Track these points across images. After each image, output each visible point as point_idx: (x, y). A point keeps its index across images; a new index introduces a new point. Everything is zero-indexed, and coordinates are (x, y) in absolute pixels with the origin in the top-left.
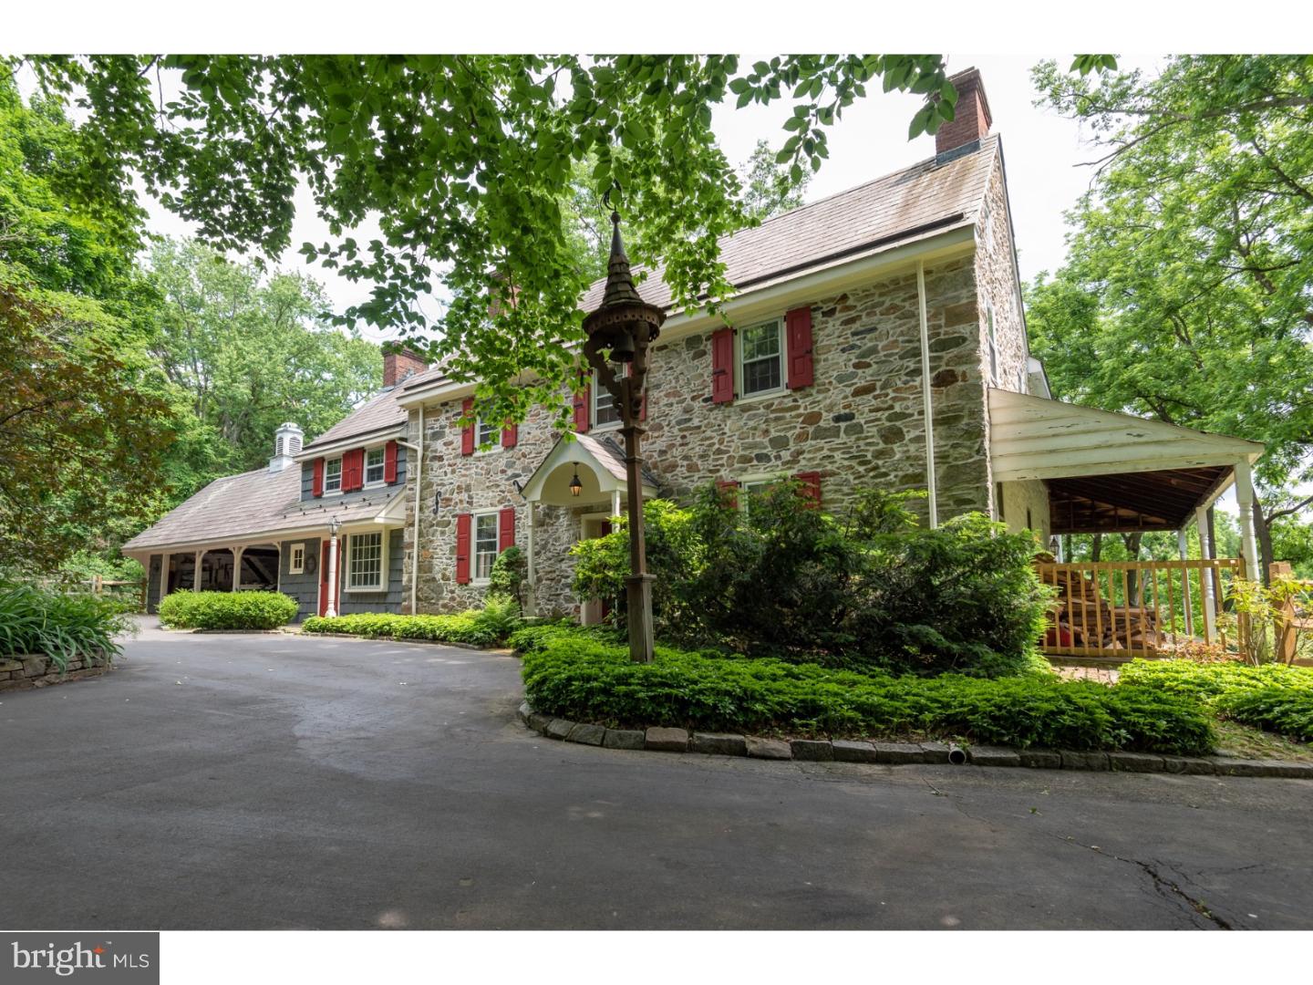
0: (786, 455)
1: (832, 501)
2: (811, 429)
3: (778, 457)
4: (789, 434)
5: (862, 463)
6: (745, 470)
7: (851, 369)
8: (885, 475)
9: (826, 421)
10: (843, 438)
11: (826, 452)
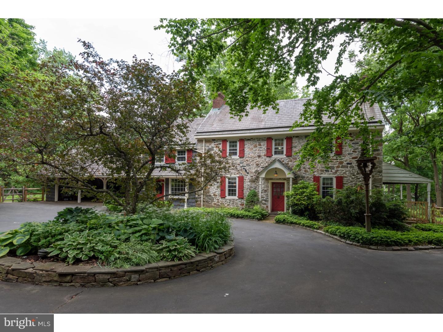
0: (334, 171)
1: (345, 184)
2: (341, 165)
3: (331, 171)
4: (335, 166)
5: (354, 175)
6: (322, 174)
7: (352, 152)
8: (359, 179)
9: (345, 164)
10: (349, 168)
11: (344, 172)
